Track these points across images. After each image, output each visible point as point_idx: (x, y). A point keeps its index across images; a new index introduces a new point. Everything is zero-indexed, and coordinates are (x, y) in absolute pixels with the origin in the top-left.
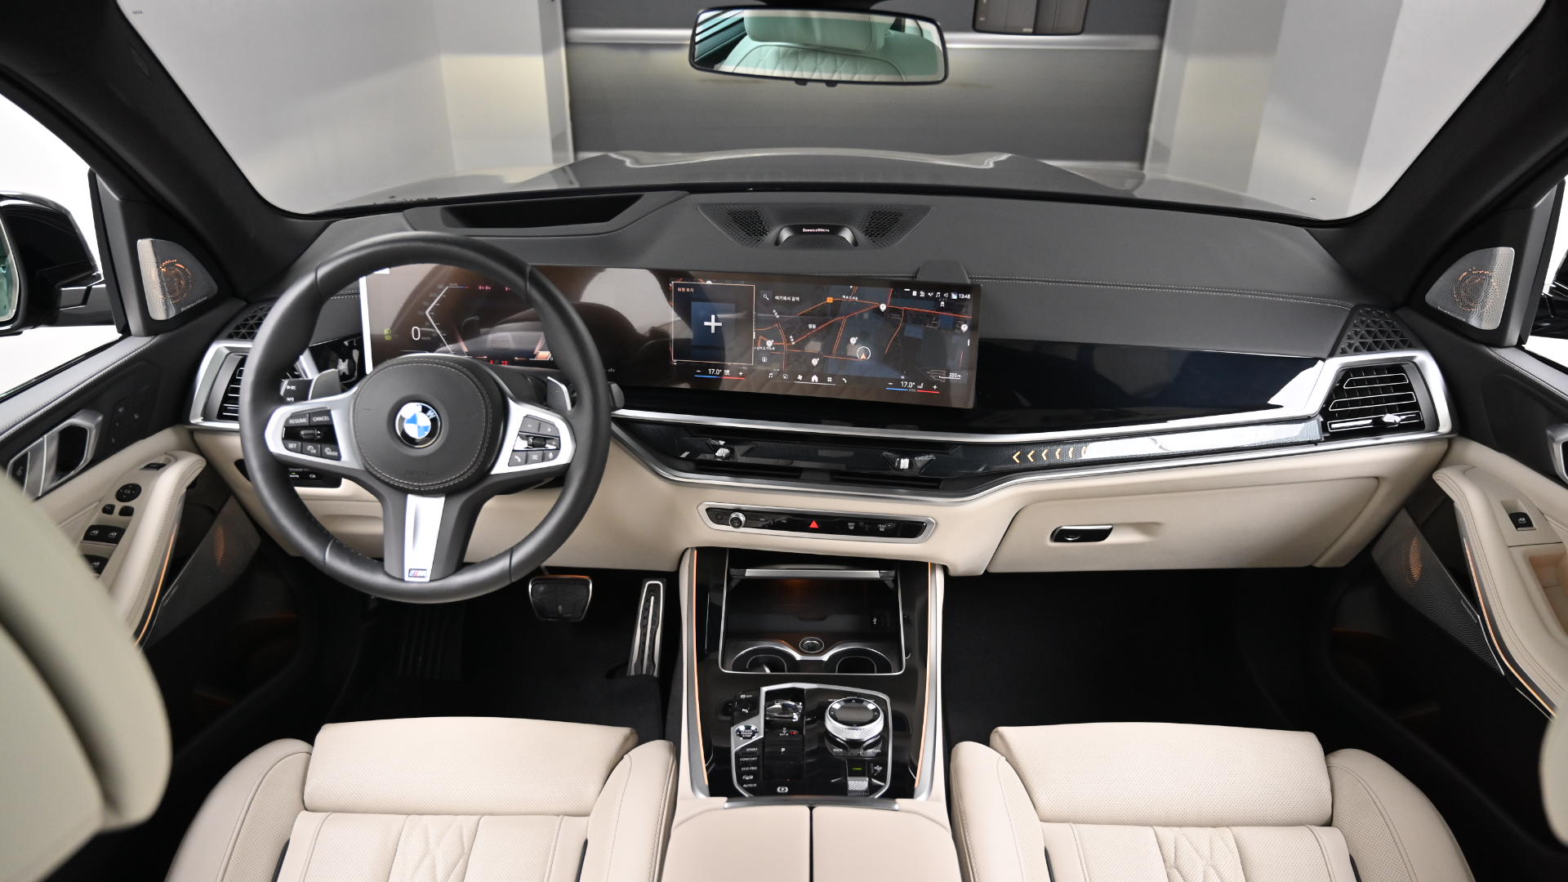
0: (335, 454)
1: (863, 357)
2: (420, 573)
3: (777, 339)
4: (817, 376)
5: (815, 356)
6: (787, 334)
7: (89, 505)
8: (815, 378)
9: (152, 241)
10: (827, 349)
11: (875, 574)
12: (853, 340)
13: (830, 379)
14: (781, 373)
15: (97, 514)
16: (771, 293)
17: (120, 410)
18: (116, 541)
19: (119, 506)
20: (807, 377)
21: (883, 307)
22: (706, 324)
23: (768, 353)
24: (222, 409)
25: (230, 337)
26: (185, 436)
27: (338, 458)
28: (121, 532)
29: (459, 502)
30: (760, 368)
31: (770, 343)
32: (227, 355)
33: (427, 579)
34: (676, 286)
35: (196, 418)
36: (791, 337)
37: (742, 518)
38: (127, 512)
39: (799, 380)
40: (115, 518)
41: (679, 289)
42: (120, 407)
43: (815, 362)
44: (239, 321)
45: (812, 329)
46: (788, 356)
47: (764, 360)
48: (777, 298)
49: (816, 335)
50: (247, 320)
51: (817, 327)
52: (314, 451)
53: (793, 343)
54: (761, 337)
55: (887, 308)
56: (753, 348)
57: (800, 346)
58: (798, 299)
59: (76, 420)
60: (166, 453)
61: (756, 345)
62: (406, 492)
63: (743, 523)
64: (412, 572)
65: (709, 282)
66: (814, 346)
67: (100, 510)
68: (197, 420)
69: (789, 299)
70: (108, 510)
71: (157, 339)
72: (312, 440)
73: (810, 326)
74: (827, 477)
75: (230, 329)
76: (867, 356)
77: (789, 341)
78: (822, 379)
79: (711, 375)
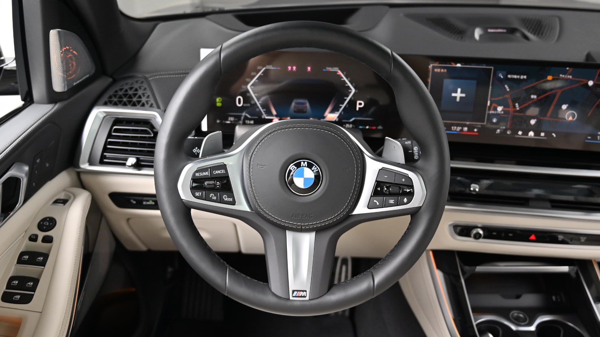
0: (231, 200)
1: (571, 118)
2: (302, 294)
3: (506, 106)
4: (534, 131)
5: (533, 118)
6: (514, 102)
7: (20, 236)
8: (531, 134)
9: (59, 32)
10: (543, 113)
11: (565, 269)
12: (564, 107)
13: (543, 134)
14: (506, 130)
15: (25, 242)
16: (505, 73)
17: (38, 161)
18: (43, 264)
19: (41, 235)
20: (526, 133)
21: (591, 83)
22: (453, 95)
23: (497, 115)
24: (103, 157)
25: (105, 104)
26: (74, 176)
27: (233, 203)
28: (46, 256)
29: (327, 236)
30: (489, 126)
31: (500, 109)
32: (104, 117)
33: (307, 298)
34: (434, 68)
35: (84, 163)
36: (517, 104)
37: (481, 232)
38: (48, 240)
39: (519, 135)
40: (39, 245)
41: (436, 70)
42: (37, 159)
43: (533, 122)
44: (111, 92)
45: (534, 99)
46: (514, 117)
47: (495, 120)
48: (509, 76)
49: (536, 103)
50: (116, 92)
51: (538, 97)
52: (215, 198)
53: (518, 109)
54: (494, 105)
55: (594, 84)
56: (487, 112)
57: (522, 110)
58: (525, 77)
59: (12, 173)
60: (64, 190)
61: (489, 110)
62: (284, 229)
63: (482, 235)
64: (295, 293)
65: (459, 65)
66: (534, 111)
67: (27, 239)
68: (85, 166)
69: (518, 77)
70: (33, 238)
71: (57, 106)
72: (213, 189)
73: (532, 97)
74: (549, 205)
75: (105, 98)
76: (574, 117)
77: (514, 107)
78: (537, 134)
79: (453, 131)
